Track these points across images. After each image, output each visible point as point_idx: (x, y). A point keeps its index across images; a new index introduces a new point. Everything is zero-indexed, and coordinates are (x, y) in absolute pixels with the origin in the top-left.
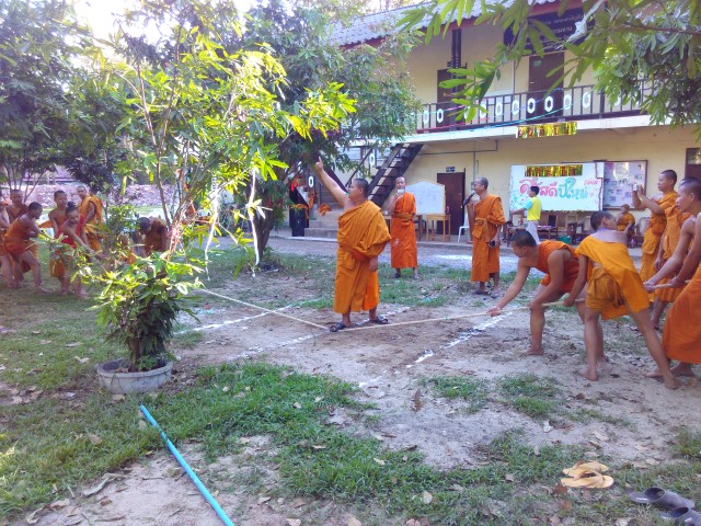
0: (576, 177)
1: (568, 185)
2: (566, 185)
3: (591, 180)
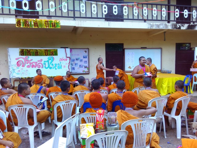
0: (54, 56)
1: (50, 61)
2: (48, 61)
3: (63, 58)
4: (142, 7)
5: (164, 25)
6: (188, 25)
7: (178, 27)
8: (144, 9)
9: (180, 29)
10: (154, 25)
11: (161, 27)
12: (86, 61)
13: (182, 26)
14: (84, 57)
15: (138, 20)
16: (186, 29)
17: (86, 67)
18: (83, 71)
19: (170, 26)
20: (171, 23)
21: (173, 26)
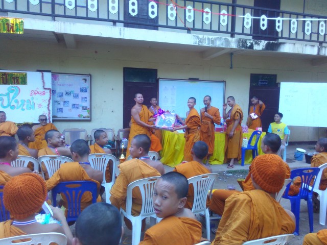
0: (20, 86)
1: (12, 95)
2: (8, 94)
3: (38, 90)
4: (183, 6)
5: (223, 40)
6: (266, 42)
7: (249, 44)
8: (187, 10)
9: (253, 48)
10: (206, 40)
11: (218, 44)
12: (86, 98)
13: (256, 43)
14: (82, 90)
15: (176, 28)
16: (263, 50)
17: (84, 108)
18: (79, 116)
19: (233, 44)
20: (237, 37)
21: (239, 42)
